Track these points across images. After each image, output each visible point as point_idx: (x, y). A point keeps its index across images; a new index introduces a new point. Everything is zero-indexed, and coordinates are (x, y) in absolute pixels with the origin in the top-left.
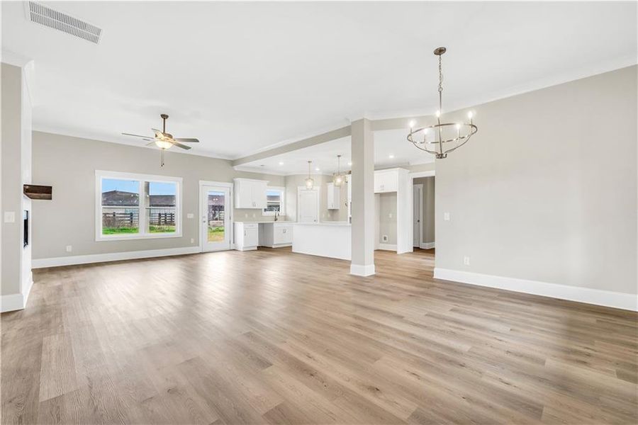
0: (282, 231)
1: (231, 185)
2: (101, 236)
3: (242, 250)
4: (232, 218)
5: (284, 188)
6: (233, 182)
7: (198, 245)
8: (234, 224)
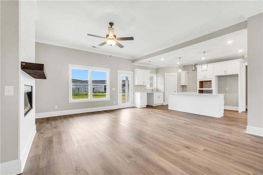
0: (158, 97)
1: (132, 73)
2: (72, 100)
3: (139, 107)
4: (133, 90)
5: (156, 74)
6: (133, 71)
7: (117, 105)
8: (134, 93)
